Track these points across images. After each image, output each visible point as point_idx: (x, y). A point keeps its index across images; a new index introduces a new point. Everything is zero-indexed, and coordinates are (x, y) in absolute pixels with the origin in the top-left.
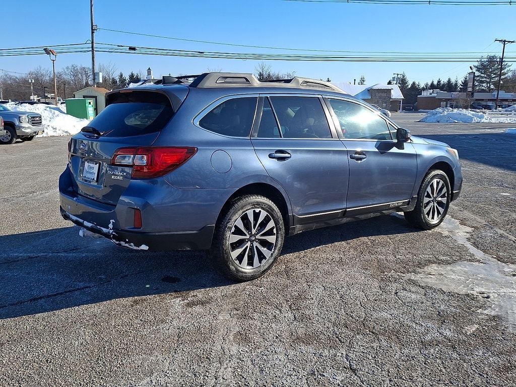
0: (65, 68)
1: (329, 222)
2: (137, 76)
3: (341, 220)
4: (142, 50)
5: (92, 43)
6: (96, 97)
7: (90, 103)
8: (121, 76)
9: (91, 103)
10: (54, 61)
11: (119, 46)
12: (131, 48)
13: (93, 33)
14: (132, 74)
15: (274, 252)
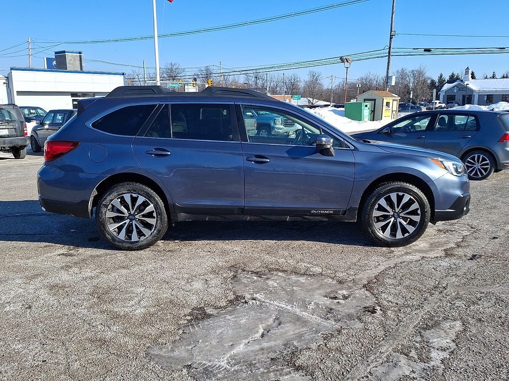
0: (395, 72)
1: (226, 216)
2: (457, 76)
3: (242, 217)
4: (437, 50)
5: (390, 48)
6: (375, 100)
7: (366, 106)
8: (441, 76)
9: (368, 106)
10: (347, 68)
11: (414, 49)
12: (426, 50)
13: (391, 38)
14: (453, 74)
15: (153, 232)
